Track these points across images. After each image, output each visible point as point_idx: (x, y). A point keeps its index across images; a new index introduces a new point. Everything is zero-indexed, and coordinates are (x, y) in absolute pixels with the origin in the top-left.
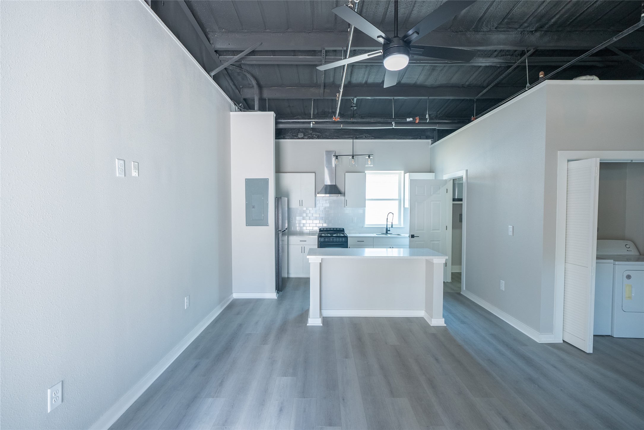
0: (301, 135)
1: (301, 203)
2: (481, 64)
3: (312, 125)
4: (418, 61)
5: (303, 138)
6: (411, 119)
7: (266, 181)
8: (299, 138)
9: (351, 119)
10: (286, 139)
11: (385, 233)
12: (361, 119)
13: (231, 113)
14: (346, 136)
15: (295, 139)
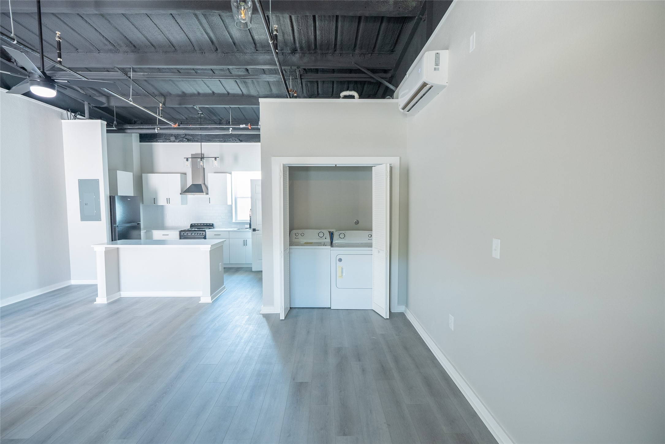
0: (173, 138)
1: (168, 201)
2: (268, 79)
3: (156, 130)
4: (211, 77)
5: (174, 142)
6: (244, 126)
7: (97, 181)
8: (171, 142)
9: (190, 126)
10: (159, 142)
11: (249, 227)
12: (199, 126)
13: (63, 121)
14: (217, 140)
15: (167, 142)
